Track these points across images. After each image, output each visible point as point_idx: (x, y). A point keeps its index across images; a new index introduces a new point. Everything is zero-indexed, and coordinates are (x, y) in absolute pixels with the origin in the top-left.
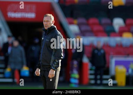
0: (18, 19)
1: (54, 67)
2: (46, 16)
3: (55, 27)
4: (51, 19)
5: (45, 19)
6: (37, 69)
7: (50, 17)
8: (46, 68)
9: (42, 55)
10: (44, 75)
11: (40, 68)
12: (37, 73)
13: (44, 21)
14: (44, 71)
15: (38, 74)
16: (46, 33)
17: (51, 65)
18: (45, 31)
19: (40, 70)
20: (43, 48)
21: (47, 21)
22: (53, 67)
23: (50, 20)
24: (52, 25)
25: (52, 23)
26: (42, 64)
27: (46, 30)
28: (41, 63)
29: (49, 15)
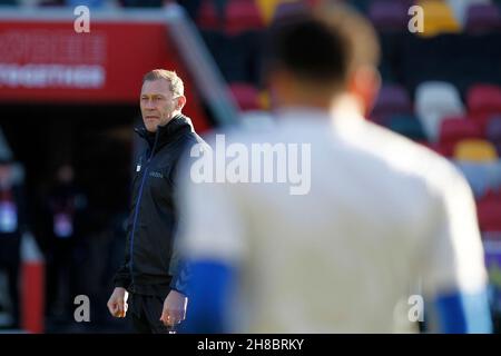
0: (35, 90)
1: (181, 283)
2: (153, 78)
3: (189, 121)
4: (171, 89)
5: (148, 88)
6: (117, 290)
7: (169, 80)
8: (154, 286)
9: (137, 234)
10: (143, 315)
11: (126, 286)
12: (115, 306)
13: (142, 97)
14: (144, 297)
15: (118, 312)
16: (151, 145)
17: (170, 273)
18: (147, 139)
19: (127, 294)
20: (140, 208)
21: (156, 98)
22: (178, 284)
23: (167, 95)
24: (177, 113)
25: (177, 108)
26: (135, 269)
27: (153, 134)
28: (130, 265)
29: (164, 73)
